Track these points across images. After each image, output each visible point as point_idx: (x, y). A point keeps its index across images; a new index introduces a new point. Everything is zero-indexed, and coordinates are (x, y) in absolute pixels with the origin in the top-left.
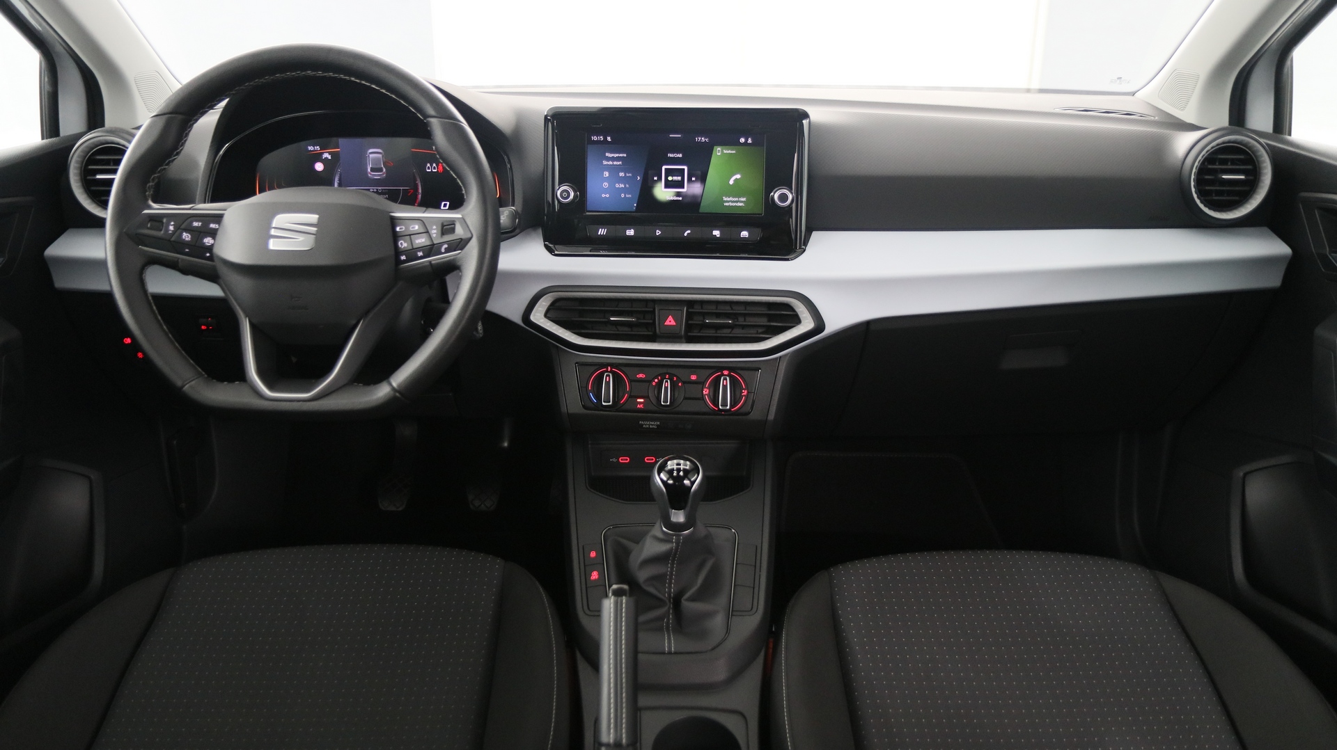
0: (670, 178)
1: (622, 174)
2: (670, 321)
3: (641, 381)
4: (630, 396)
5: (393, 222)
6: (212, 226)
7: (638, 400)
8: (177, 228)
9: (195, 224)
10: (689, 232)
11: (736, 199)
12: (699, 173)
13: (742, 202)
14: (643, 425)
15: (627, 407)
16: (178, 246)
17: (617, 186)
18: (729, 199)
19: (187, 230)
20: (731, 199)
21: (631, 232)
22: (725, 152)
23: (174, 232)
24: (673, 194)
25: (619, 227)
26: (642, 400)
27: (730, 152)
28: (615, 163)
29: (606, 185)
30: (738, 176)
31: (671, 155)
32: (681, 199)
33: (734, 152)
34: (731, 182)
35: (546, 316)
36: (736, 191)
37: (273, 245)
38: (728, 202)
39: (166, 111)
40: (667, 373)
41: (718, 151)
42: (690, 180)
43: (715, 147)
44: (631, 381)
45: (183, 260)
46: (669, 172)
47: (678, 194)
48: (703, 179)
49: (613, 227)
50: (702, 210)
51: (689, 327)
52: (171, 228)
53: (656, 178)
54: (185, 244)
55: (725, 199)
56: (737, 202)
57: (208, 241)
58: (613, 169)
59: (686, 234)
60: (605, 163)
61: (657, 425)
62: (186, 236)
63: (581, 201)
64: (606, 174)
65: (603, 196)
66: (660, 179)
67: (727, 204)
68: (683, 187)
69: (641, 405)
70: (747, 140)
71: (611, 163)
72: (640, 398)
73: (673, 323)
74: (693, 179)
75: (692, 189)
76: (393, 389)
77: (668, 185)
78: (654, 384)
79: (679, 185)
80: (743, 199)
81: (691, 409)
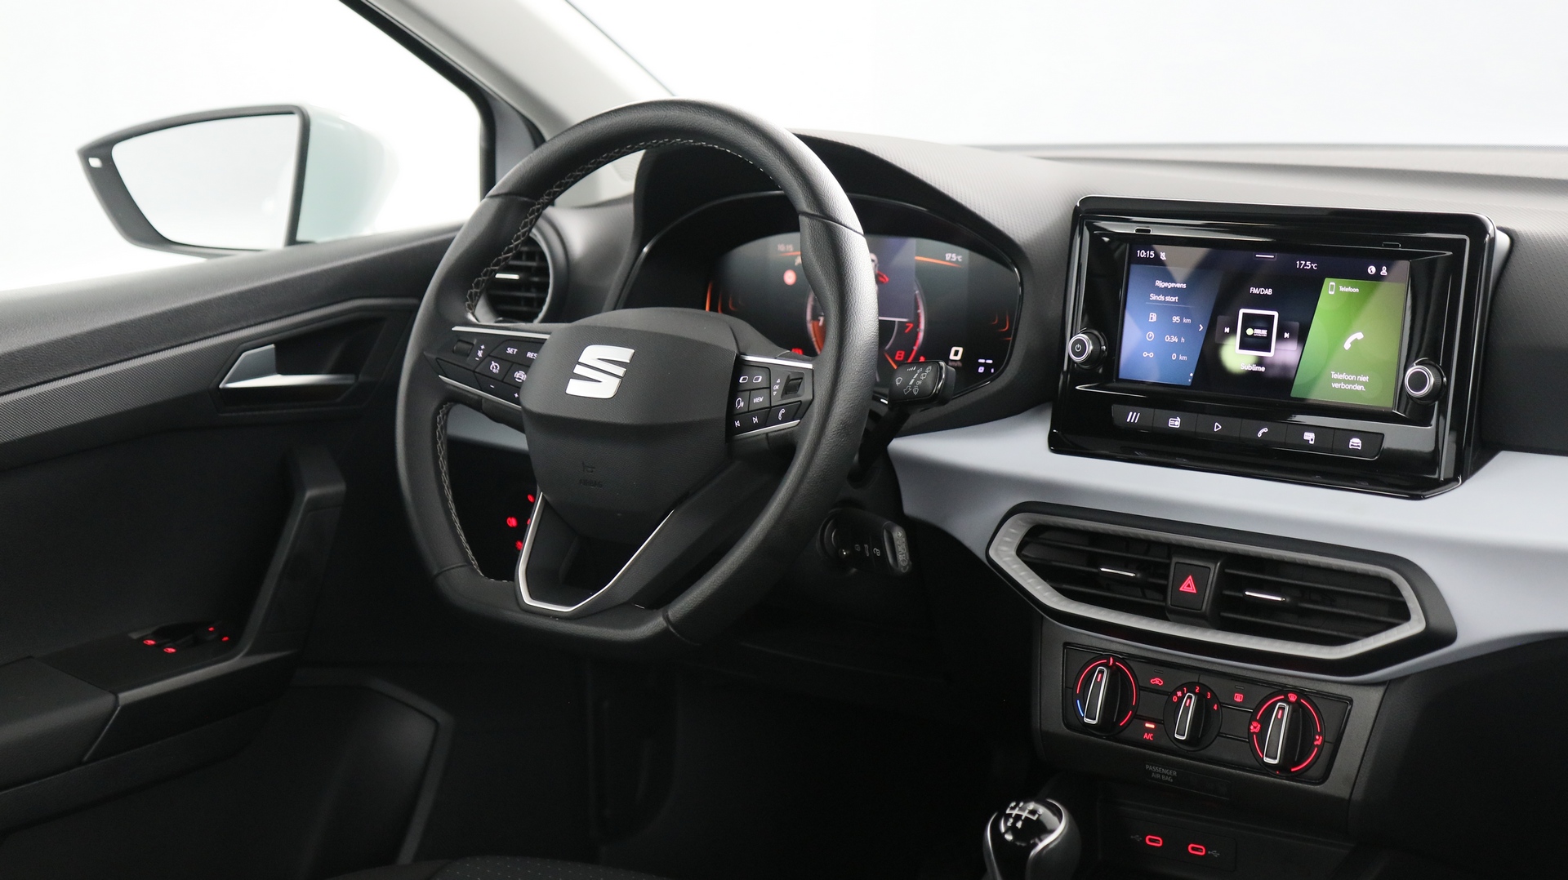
0: (1250, 332)
1: (1176, 319)
2: (1188, 586)
3: (1155, 690)
4: (1135, 716)
5: (740, 366)
6: (530, 355)
7: (1147, 725)
8: (488, 356)
9: (510, 351)
10: (1265, 430)
11: (1353, 378)
12: (1296, 324)
13: (1360, 383)
14: (1151, 772)
15: (1127, 733)
16: (480, 379)
17: (1168, 339)
18: (1340, 377)
19: (497, 359)
20: (1344, 376)
21: (1175, 423)
22: (1341, 289)
23: (482, 359)
24: (1251, 360)
25: (1158, 411)
26: (1152, 726)
27: (1347, 290)
28: (1168, 299)
29: (1149, 335)
30: (1359, 336)
31: (1255, 290)
32: (1263, 369)
33: (1357, 290)
34: (1347, 345)
35: (1020, 552)
36: (1353, 365)
38: (1339, 381)
39: (500, 192)
40: (1199, 684)
41: (1331, 288)
42: (1280, 337)
43: (1327, 280)
44: (1140, 688)
45: (487, 400)
46: (1249, 321)
47: (1260, 361)
48: (1302, 337)
49: (1149, 411)
50: (1294, 394)
51: (1220, 601)
52: (480, 353)
53: (1227, 330)
54: (492, 377)
55: (1335, 376)
56: (1353, 383)
57: (520, 375)
58: (1165, 310)
59: (1260, 434)
60: (1153, 297)
61: (1173, 777)
62: (495, 367)
63: (1108, 359)
64: (1153, 317)
65: (1145, 354)
66: (1233, 331)
67: (1336, 385)
68: (1269, 351)
69: (1150, 735)
70: (1379, 270)
71: (1161, 298)
72: (1151, 721)
73: (1192, 589)
74: (1287, 335)
75: (1284, 353)
76: (667, 619)
77: (1246, 344)
78: (1175, 699)
79: (1264, 344)
80: (1364, 379)
81: (1228, 756)
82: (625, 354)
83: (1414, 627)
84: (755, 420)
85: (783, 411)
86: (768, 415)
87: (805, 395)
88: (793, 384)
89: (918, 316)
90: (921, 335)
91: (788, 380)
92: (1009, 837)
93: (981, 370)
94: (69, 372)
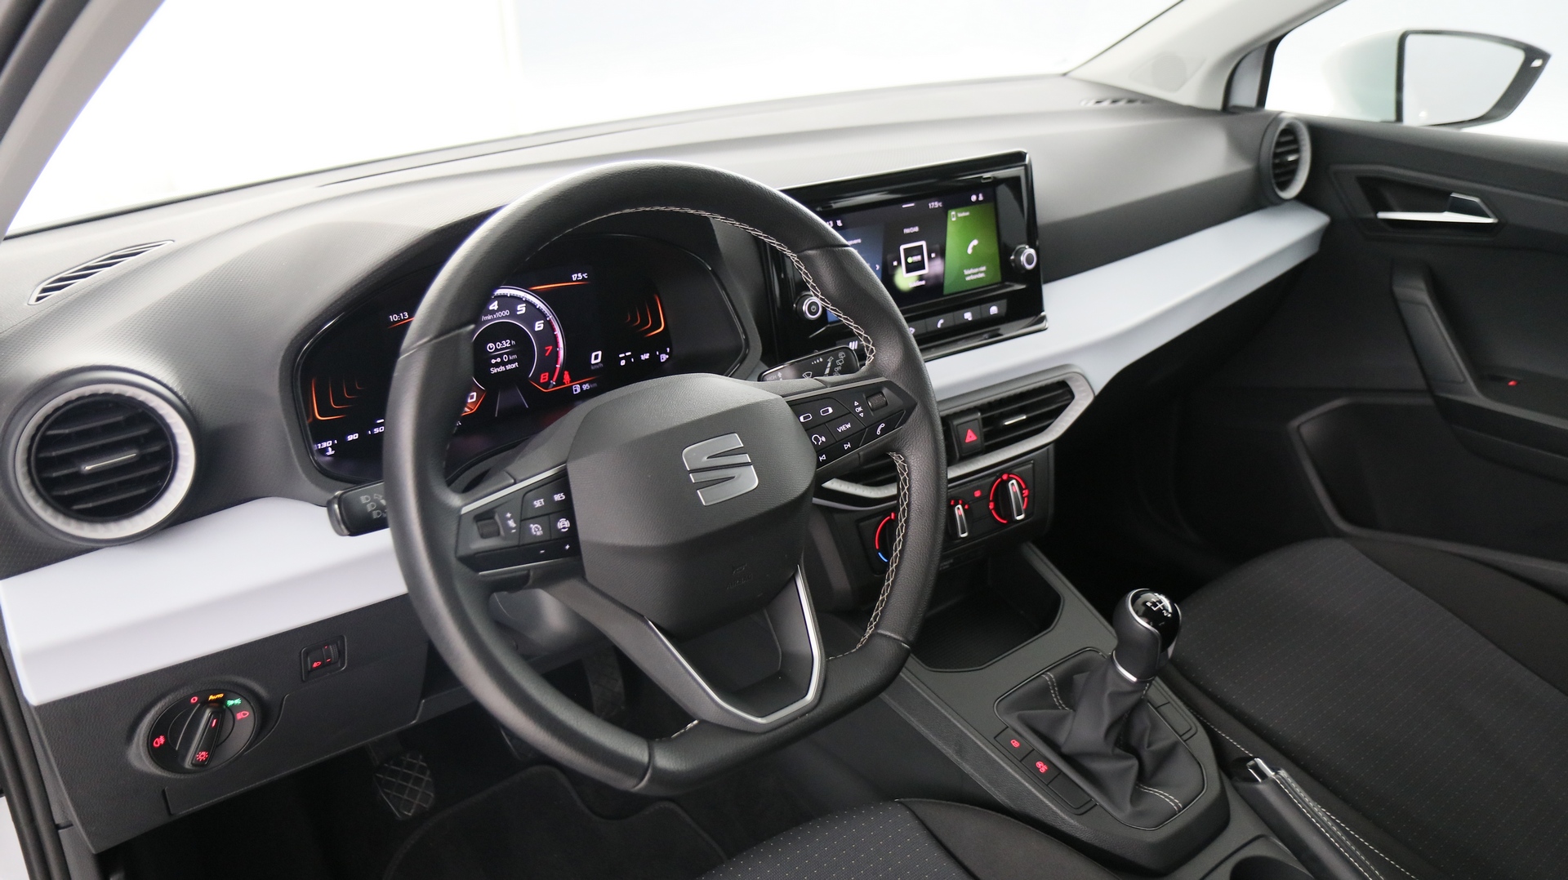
0: (910, 260)
2: (970, 435)
6: (560, 497)
9: (536, 504)
10: (941, 321)
11: (976, 270)
12: (938, 246)
13: (981, 272)
16: (533, 549)
18: (969, 272)
19: (534, 519)
20: (972, 271)
22: (960, 215)
23: (518, 529)
24: (916, 278)
27: (963, 214)
30: (975, 242)
31: (907, 231)
32: (923, 283)
33: (967, 214)
34: (970, 251)
36: (975, 260)
38: (969, 275)
41: (954, 216)
42: (929, 258)
43: (949, 211)
46: (908, 252)
47: (921, 278)
48: (942, 253)
50: (946, 291)
51: (987, 436)
52: (512, 523)
53: (895, 263)
54: (539, 542)
55: (966, 272)
56: (977, 273)
57: (564, 524)
59: (939, 326)
62: (536, 529)
66: (900, 263)
67: (968, 279)
68: (924, 268)
70: (978, 197)
73: (973, 436)
74: (933, 255)
75: (933, 268)
77: (911, 268)
79: (920, 266)
80: (983, 269)
81: (979, 532)
93: (623, 363)
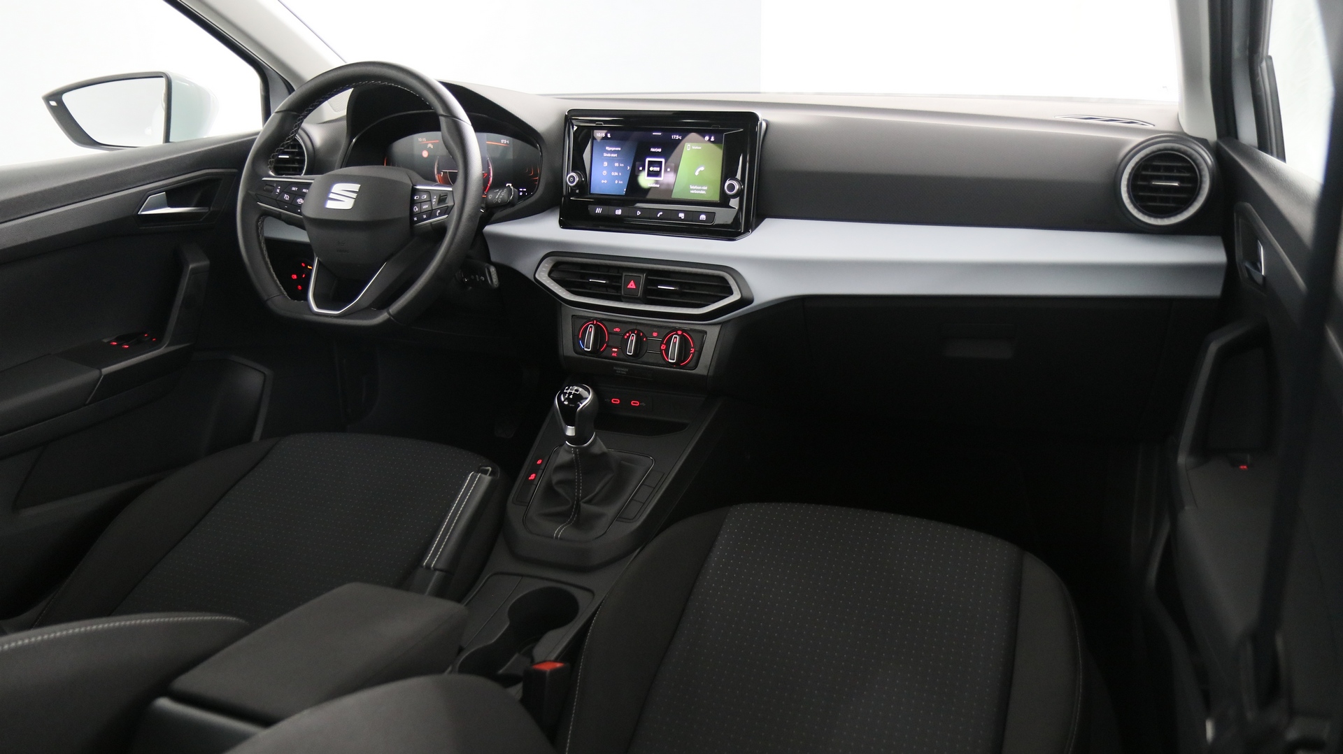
0: (651, 169)
1: (617, 165)
2: (632, 285)
3: (616, 334)
4: (607, 346)
5: (414, 191)
6: (304, 190)
7: (614, 350)
8: (282, 192)
9: (294, 189)
11: (700, 188)
12: (673, 165)
13: (704, 189)
14: (616, 370)
15: (604, 354)
16: (279, 203)
17: (613, 174)
18: (694, 188)
19: (287, 193)
20: (696, 187)
21: (619, 212)
22: (693, 148)
23: (280, 193)
24: (653, 182)
25: (610, 207)
26: (616, 350)
27: (697, 148)
28: (613, 155)
29: (605, 173)
30: (702, 169)
31: (652, 150)
32: (658, 186)
33: (700, 148)
34: (697, 173)
35: (549, 275)
36: (700, 181)
37: (330, 205)
38: (694, 190)
39: (282, 109)
40: (636, 329)
41: (688, 147)
42: (666, 170)
43: (686, 144)
44: (609, 333)
45: (284, 214)
46: (651, 164)
47: (657, 182)
48: (676, 170)
49: (606, 207)
50: (673, 194)
51: (646, 291)
52: (278, 191)
53: (641, 168)
54: (286, 202)
55: (692, 187)
56: (700, 190)
57: (300, 201)
58: (611, 160)
59: (658, 216)
60: (605, 155)
61: (626, 372)
62: (286, 197)
63: (584, 186)
64: (606, 164)
65: (603, 181)
66: (644, 169)
67: (692, 192)
68: (661, 177)
69: (615, 354)
70: (710, 138)
71: (609, 155)
72: (615, 348)
73: (634, 287)
74: (669, 170)
75: (667, 178)
76: (389, 314)
77: (650, 174)
78: (626, 337)
79: (657, 174)
80: (706, 188)
81: (651, 361)
82: (356, 187)
83: (735, 297)
84: (425, 216)
85: (439, 211)
86: (431, 214)
87: (449, 203)
88: (442, 199)
89: (489, 170)
90: (491, 179)
91: (440, 196)
92: (566, 403)
93: (521, 194)
94: (54, 206)
